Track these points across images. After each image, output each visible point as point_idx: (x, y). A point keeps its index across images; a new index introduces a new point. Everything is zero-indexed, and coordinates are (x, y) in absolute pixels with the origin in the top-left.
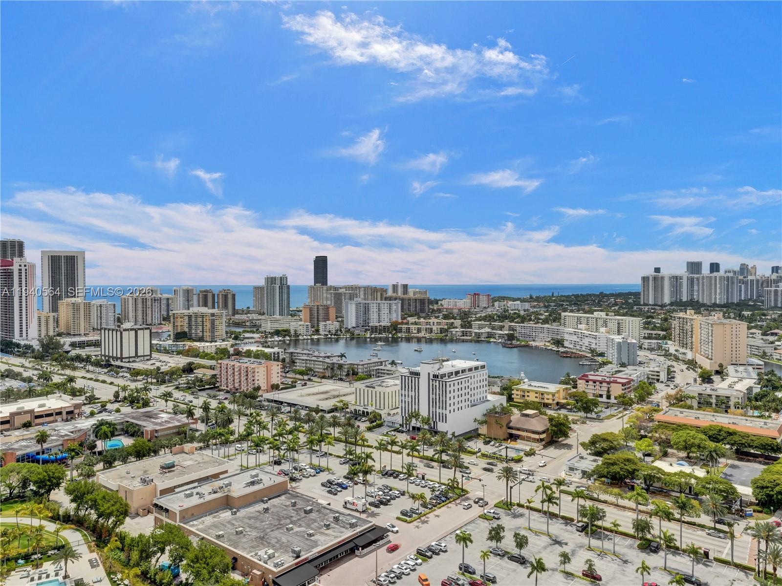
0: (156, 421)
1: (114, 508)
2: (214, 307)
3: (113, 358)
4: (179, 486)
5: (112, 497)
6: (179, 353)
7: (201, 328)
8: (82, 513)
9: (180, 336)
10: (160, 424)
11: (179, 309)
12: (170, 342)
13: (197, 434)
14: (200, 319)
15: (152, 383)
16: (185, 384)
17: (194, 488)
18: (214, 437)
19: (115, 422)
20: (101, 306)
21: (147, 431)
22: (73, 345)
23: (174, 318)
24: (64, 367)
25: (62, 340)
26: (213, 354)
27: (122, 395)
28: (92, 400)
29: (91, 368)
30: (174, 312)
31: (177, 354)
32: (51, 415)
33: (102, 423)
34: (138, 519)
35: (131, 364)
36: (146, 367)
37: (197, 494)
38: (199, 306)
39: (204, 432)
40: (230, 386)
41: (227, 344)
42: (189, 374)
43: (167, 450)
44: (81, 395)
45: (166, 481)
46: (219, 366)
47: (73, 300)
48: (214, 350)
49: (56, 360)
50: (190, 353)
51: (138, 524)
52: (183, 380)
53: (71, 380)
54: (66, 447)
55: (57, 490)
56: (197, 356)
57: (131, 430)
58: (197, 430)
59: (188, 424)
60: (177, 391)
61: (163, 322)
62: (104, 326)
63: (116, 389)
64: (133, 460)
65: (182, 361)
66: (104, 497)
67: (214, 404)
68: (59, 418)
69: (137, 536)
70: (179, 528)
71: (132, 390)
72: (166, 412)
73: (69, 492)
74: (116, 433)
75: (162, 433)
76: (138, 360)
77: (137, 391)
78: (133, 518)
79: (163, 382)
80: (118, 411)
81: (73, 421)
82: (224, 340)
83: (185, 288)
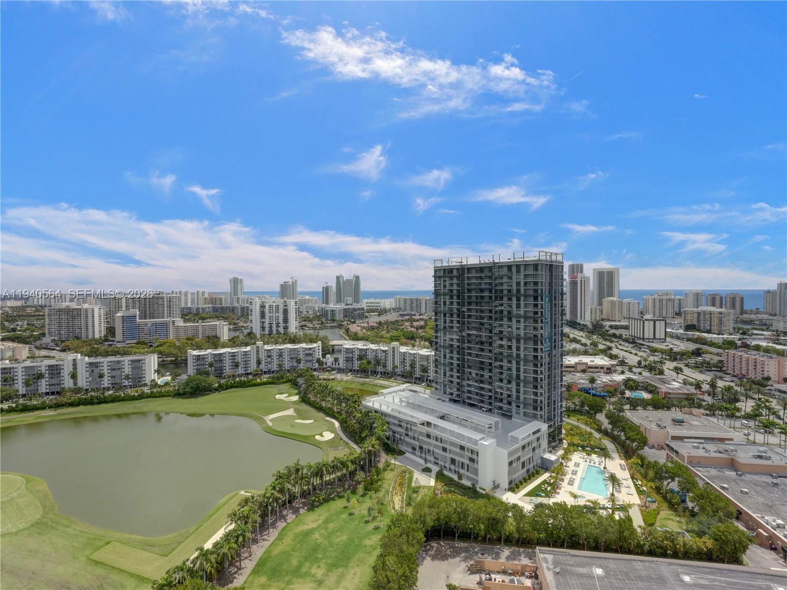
0: (669, 386)
1: (637, 437)
2: (721, 307)
3: (637, 338)
4: (687, 438)
5: (635, 428)
6: (689, 340)
7: (709, 323)
8: (616, 433)
9: (689, 327)
10: (673, 389)
11: (689, 308)
12: (681, 331)
13: (704, 403)
14: (708, 316)
15: (666, 359)
16: (693, 363)
17: (701, 443)
18: (720, 409)
19: (639, 381)
20: (629, 303)
21: (662, 392)
22: (611, 327)
23: (685, 314)
24: (605, 340)
25: (605, 323)
26: (720, 344)
27: (643, 363)
28: (622, 363)
29: (623, 343)
30: (684, 309)
31: (687, 341)
32: (597, 368)
33: (629, 380)
34: (653, 450)
35: (651, 344)
36: (661, 347)
37: (703, 448)
38: (707, 305)
39: (710, 403)
40: (737, 372)
41: (735, 337)
42: (697, 356)
43: (677, 409)
44: (615, 359)
45: (677, 431)
46: (726, 354)
47: (611, 298)
48: (721, 341)
49: (600, 335)
50: (699, 341)
51: (654, 453)
52: (692, 361)
53: (610, 348)
54: (605, 390)
55: (600, 414)
56: (704, 344)
57: (650, 388)
58: (704, 401)
59: (696, 394)
60: (687, 368)
61: (675, 316)
62: (631, 316)
63: (640, 359)
64: (651, 409)
65: (692, 347)
66: (630, 428)
67: (720, 384)
68: (602, 370)
69: (653, 461)
70: (687, 468)
71: (651, 362)
72: (677, 382)
73: (607, 417)
74: (639, 388)
75: (674, 396)
76: (655, 341)
77: (655, 362)
78: (650, 448)
79: (675, 359)
80: (640, 373)
81: (611, 375)
82: (731, 334)
83: (695, 292)
